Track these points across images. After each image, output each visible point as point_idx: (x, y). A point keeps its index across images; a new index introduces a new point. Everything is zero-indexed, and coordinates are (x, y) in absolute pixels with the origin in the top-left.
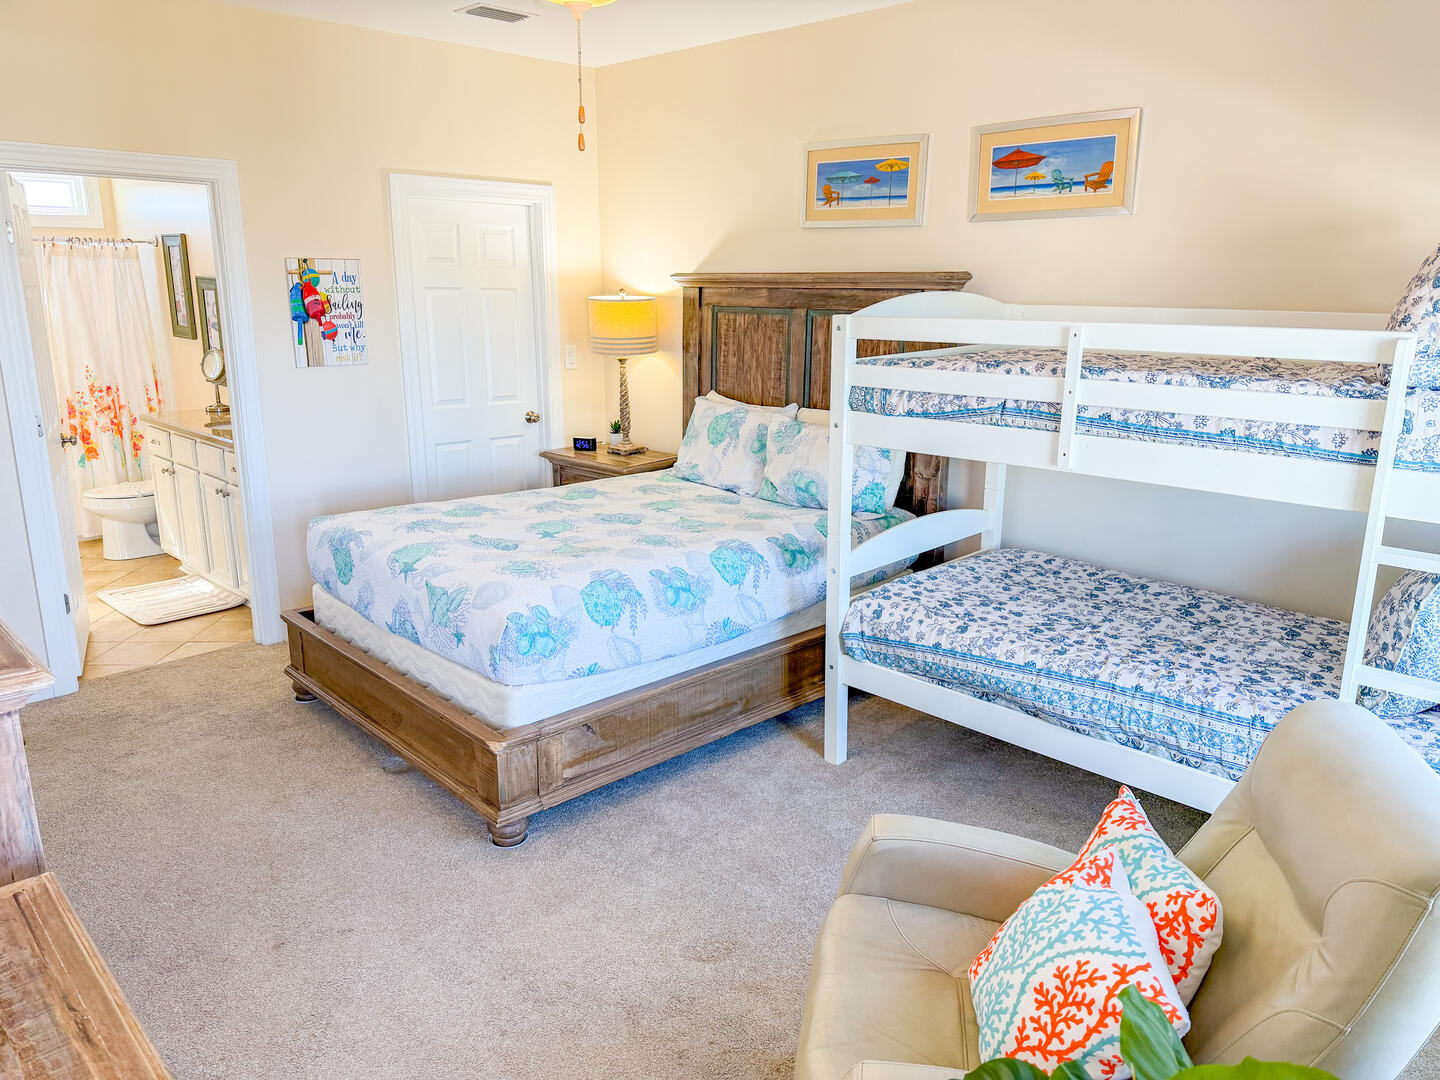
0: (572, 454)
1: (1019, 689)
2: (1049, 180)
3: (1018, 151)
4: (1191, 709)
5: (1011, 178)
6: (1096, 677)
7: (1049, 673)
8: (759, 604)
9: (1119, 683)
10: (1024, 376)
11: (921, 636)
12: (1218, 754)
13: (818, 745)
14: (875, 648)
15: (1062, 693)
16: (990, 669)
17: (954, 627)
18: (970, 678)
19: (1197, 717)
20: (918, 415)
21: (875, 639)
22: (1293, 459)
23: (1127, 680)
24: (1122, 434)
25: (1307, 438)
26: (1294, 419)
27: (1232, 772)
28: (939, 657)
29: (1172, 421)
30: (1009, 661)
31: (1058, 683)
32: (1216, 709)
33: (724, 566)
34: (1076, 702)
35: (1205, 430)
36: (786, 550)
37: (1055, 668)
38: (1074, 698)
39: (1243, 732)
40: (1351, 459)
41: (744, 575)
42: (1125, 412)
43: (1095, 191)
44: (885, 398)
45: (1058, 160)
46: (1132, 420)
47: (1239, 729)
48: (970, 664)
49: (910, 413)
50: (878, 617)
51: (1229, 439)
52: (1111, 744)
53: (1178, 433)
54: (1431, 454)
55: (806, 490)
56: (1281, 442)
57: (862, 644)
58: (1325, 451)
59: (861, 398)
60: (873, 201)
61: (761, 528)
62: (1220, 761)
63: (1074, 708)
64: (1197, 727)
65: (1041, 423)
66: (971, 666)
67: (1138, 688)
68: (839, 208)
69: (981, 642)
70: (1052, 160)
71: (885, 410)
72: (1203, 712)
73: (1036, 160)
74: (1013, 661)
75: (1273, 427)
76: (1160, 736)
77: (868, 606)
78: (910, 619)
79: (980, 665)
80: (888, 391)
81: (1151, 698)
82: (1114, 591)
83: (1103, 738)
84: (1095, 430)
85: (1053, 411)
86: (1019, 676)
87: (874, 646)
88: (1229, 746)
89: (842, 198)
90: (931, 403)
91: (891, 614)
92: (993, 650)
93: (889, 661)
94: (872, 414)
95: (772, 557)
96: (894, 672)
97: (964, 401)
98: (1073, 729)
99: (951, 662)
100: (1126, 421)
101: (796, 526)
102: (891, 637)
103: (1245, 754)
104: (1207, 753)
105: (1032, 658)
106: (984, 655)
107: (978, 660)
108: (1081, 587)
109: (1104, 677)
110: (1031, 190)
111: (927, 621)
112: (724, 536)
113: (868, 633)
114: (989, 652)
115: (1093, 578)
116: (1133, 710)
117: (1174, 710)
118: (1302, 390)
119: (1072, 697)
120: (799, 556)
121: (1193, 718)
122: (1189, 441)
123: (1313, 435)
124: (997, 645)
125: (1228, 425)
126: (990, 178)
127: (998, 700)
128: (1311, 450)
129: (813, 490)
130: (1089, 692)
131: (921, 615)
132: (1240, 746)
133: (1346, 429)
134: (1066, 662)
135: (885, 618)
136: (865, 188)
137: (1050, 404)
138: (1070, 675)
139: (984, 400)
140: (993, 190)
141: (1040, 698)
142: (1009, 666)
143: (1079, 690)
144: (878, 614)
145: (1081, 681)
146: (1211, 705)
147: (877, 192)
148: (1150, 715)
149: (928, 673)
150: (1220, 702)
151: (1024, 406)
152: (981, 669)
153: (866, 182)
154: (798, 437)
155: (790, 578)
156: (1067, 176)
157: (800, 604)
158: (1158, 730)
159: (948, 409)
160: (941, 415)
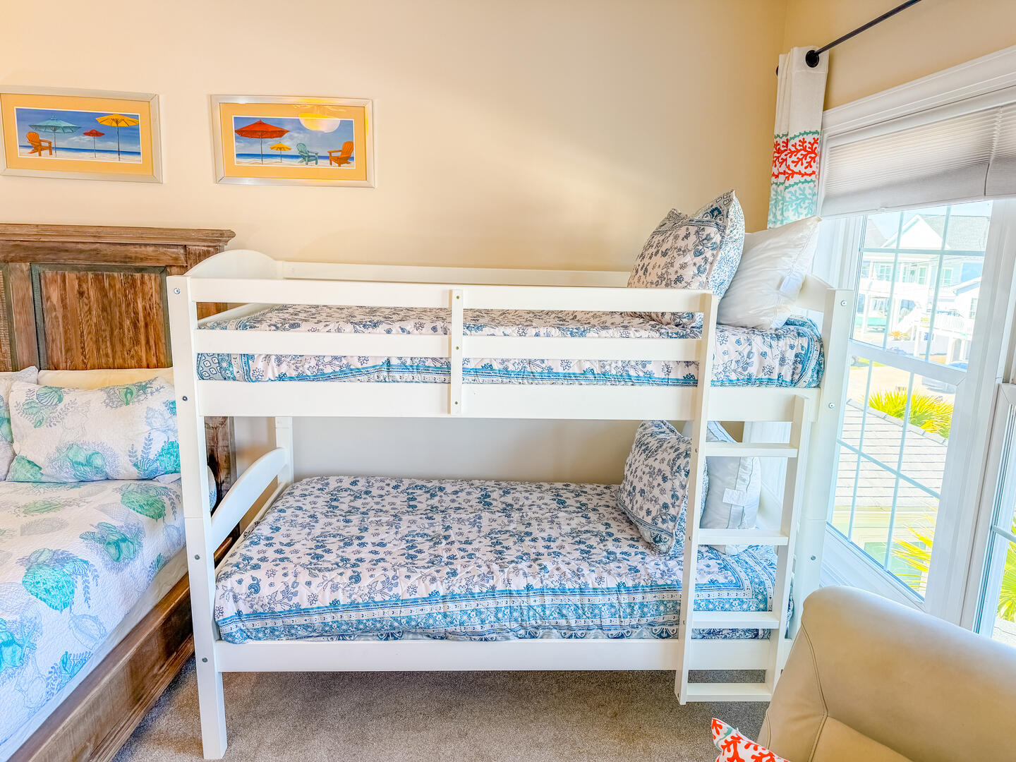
1: (431, 621)
2: (294, 152)
3: (260, 123)
4: (572, 592)
5: (256, 146)
6: (493, 588)
7: (454, 597)
8: (95, 619)
9: (513, 587)
10: (405, 336)
11: (313, 598)
12: (597, 621)
13: (195, 744)
14: (258, 624)
15: (469, 612)
16: (397, 611)
17: (345, 579)
18: (378, 625)
19: (578, 597)
20: (291, 379)
21: (256, 615)
22: (637, 387)
23: (518, 583)
24: (505, 380)
25: (645, 370)
26: (634, 357)
27: (610, 633)
28: (339, 614)
29: (544, 366)
30: (413, 597)
31: (464, 603)
32: (591, 586)
33: (47, 591)
34: (483, 616)
35: (571, 371)
36: (109, 543)
37: (457, 591)
38: (481, 613)
39: (614, 599)
40: (677, 383)
41: (72, 592)
42: (503, 361)
43: (340, 166)
44: (247, 363)
45: (302, 136)
46: (511, 368)
47: (611, 598)
48: (375, 611)
49: (282, 378)
50: (257, 591)
51: (591, 377)
52: (514, 641)
53: (550, 375)
54: (728, 374)
56: (629, 375)
57: (240, 625)
58: (659, 378)
59: (213, 366)
60: (98, 155)
61: (62, 525)
62: (601, 627)
63: (483, 622)
64: (580, 606)
65: (429, 377)
66: (378, 613)
67: (528, 588)
68: (53, 158)
69: (380, 586)
70: (296, 135)
71: (249, 376)
72: (582, 592)
73: (280, 133)
74: (417, 596)
75: (620, 364)
76: (553, 622)
77: (240, 582)
78: (295, 584)
79: (386, 610)
80: (249, 357)
81: (542, 593)
82: (423, 502)
83: (507, 639)
84: (481, 379)
85: (438, 365)
86: (427, 608)
87: (256, 623)
88: (606, 613)
89: (56, 149)
90: (307, 366)
91: (271, 585)
92: (395, 591)
93: (277, 633)
94: (231, 383)
95: (95, 557)
96: (284, 643)
97: (344, 361)
98: (482, 640)
99: (354, 616)
100: (506, 369)
101: (103, 509)
102: (278, 608)
103: (617, 616)
104: (591, 624)
105: (433, 588)
106: (387, 598)
107: (383, 604)
108: (398, 501)
109: (500, 587)
110: (278, 160)
111: (315, 582)
112: (27, 547)
113: (245, 610)
114: (391, 593)
115: (399, 490)
116: (530, 607)
117: (561, 597)
118: (638, 334)
119: (479, 612)
120: (123, 545)
121: (576, 599)
122: (560, 381)
123: (649, 368)
124: (396, 585)
125: (587, 366)
126: (236, 146)
127: (405, 635)
128: (649, 379)
130: (491, 603)
131: (304, 576)
132: (613, 610)
133: (669, 362)
134: (464, 583)
135: (265, 591)
136: (87, 141)
137: (434, 359)
138: (472, 594)
139: (366, 359)
140: (239, 155)
141: (451, 623)
142: (415, 601)
143: (483, 605)
144: (255, 588)
145: (482, 596)
146: (586, 584)
147: (100, 146)
148: (543, 607)
149: (326, 632)
150: (590, 579)
151: (409, 362)
152: (388, 613)
153: (86, 134)
155: (120, 574)
156: (313, 150)
158: (551, 617)
159: (328, 370)
160: (320, 376)
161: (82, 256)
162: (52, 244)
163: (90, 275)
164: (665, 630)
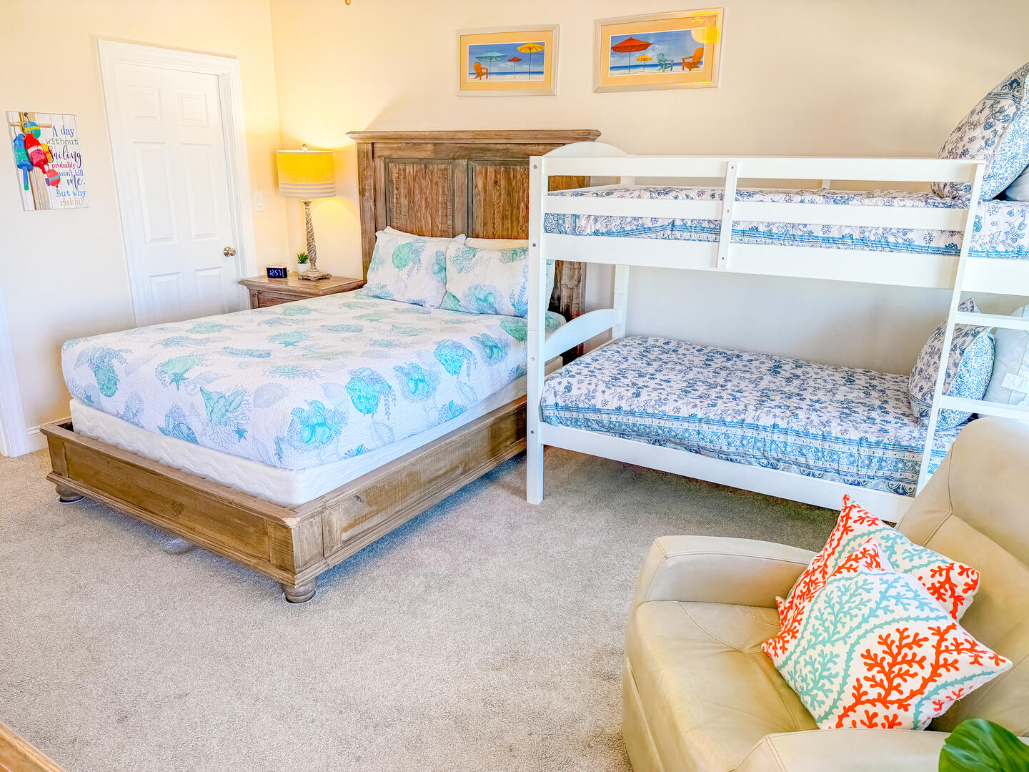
0: (266, 280)
1: (687, 435)
2: (655, 61)
3: (631, 39)
4: (815, 437)
5: (626, 59)
6: (743, 420)
7: (708, 421)
8: (471, 389)
9: (761, 423)
10: (689, 201)
11: (605, 403)
12: (836, 466)
13: (522, 493)
14: (568, 415)
15: (719, 434)
16: (662, 422)
17: (629, 394)
18: (648, 430)
19: (820, 442)
20: (603, 234)
21: (567, 408)
22: (895, 254)
23: (766, 421)
24: (767, 241)
25: (905, 238)
26: (895, 225)
27: (846, 478)
28: (621, 417)
29: (805, 230)
30: (676, 415)
31: (716, 427)
32: (833, 435)
33: (446, 361)
34: (730, 440)
35: (831, 235)
36: (486, 346)
37: (712, 417)
38: (729, 437)
39: (854, 449)
40: (938, 251)
41: (460, 367)
42: (769, 225)
43: (690, 70)
44: (575, 221)
45: (662, 47)
46: (775, 230)
47: (851, 447)
48: (646, 419)
49: (596, 233)
50: (569, 391)
51: (849, 241)
52: (757, 467)
53: (810, 239)
54: (994, 245)
55: (485, 300)
56: (887, 242)
57: (556, 412)
58: (919, 246)
59: (554, 222)
60: (517, 76)
61: (463, 331)
62: (838, 472)
63: (729, 444)
64: (820, 450)
65: (704, 236)
66: (648, 421)
67: (775, 426)
68: (488, 80)
69: (653, 403)
70: (657, 46)
71: (575, 231)
72: (824, 438)
73: (645, 46)
74: (679, 415)
75: (880, 231)
76: (793, 458)
77: (560, 383)
78: (595, 391)
79: (654, 420)
80: (576, 216)
81: (786, 432)
82: (719, 361)
83: (750, 464)
84: (746, 239)
85: (712, 226)
86: (686, 425)
87: (567, 413)
88: (844, 460)
89: (491, 73)
90: (613, 224)
91: (579, 388)
92: (663, 408)
93: (579, 423)
94: (563, 236)
95: (477, 352)
96: (583, 431)
97: (640, 222)
98: (727, 459)
99: (631, 420)
100: (770, 231)
101: (488, 327)
102: (581, 405)
103: (855, 465)
104: (828, 467)
105: (693, 411)
106: (656, 412)
107: (653, 416)
108: (696, 360)
109: (749, 420)
110: (642, 69)
111: (608, 392)
112: (439, 338)
113: (561, 403)
114: (660, 409)
115: (701, 353)
116: (773, 442)
117: (803, 439)
118: (902, 203)
119: (726, 436)
120: (495, 350)
121: (817, 443)
122: (818, 244)
123: (910, 235)
124: (665, 404)
125: (848, 231)
126: (611, 60)
127: (668, 444)
128: (909, 246)
129: (491, 299)
130: (739, 432)
131: (602, 387)
132: (852, 459)
133: (933, 230)
134: (719, 412)
135: (574, 392)
136: (509, 66)
137: (710, 221)
138: (723, 421)
139: (656, 220)
140: (612, 68)
141: (703, 439)
142: (677, 418)
143: (731, 431)
144: (568, 389)
145: (732, 425)
146: (829, 433)
147: (518, 69)
148: (786, 443)
149: (611, 429)
150: (835, 430)
151: (689, 224)
152: (656, 422)
153: (509, 61)
154: (474, 259)
155: (490, 367)
156: (668, 58)
157: (498, 387)
158: (791, 454)
159: (628, 228)
160: (623, 233)
161: (499, 154)
162: (481, 145)
163: (502, 169)
164: (901, 486)
